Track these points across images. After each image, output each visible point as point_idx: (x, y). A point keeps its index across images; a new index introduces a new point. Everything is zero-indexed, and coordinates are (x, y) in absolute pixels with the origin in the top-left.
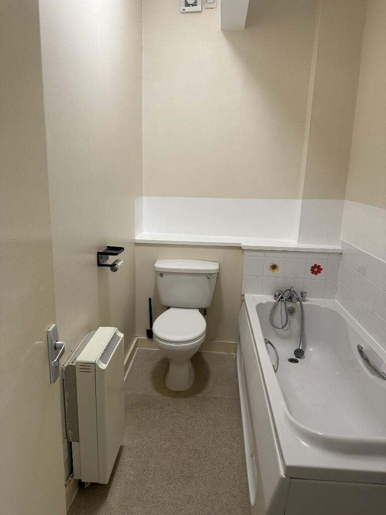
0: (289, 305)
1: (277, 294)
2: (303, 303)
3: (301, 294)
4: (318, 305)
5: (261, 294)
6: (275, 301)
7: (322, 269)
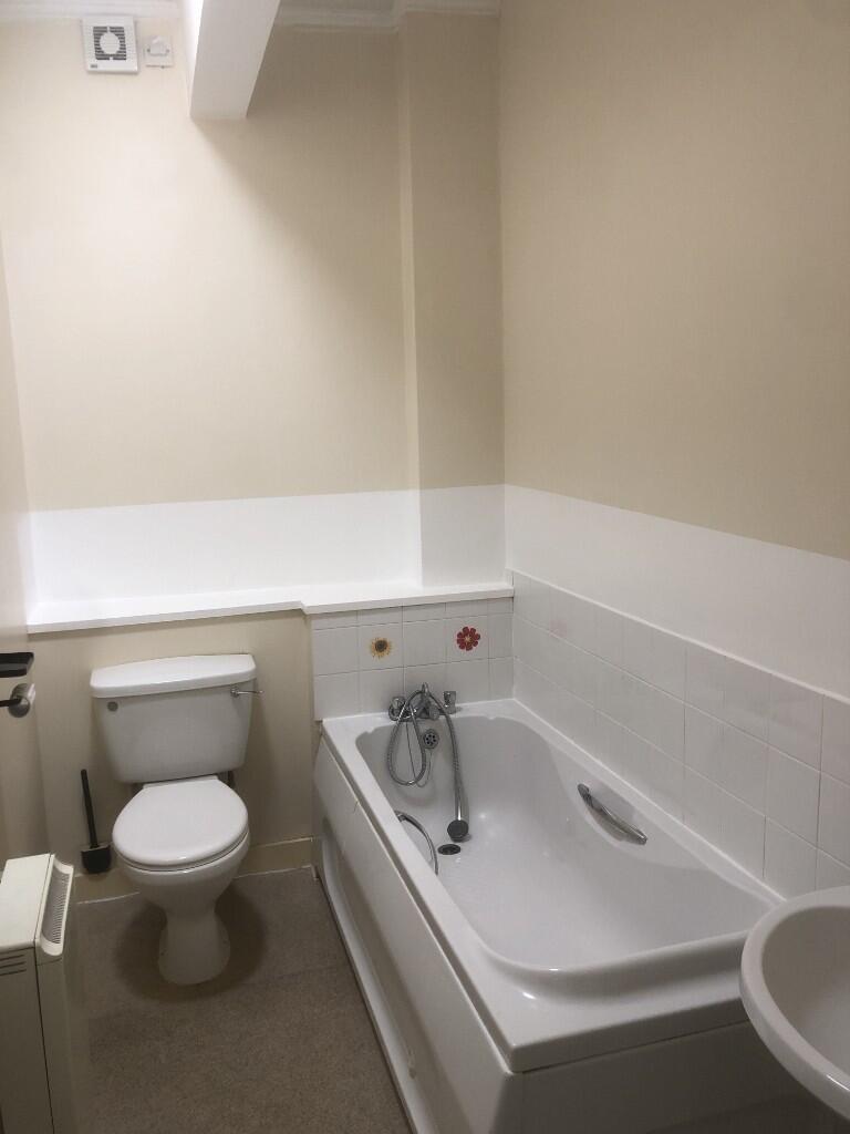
0: (425, 726)
1: (395, 706)
2: (452, 716)
3: (446, 697)
4: (482, 715)
5: (359, 712)
6: (394, 723)
7: (478, 637)
